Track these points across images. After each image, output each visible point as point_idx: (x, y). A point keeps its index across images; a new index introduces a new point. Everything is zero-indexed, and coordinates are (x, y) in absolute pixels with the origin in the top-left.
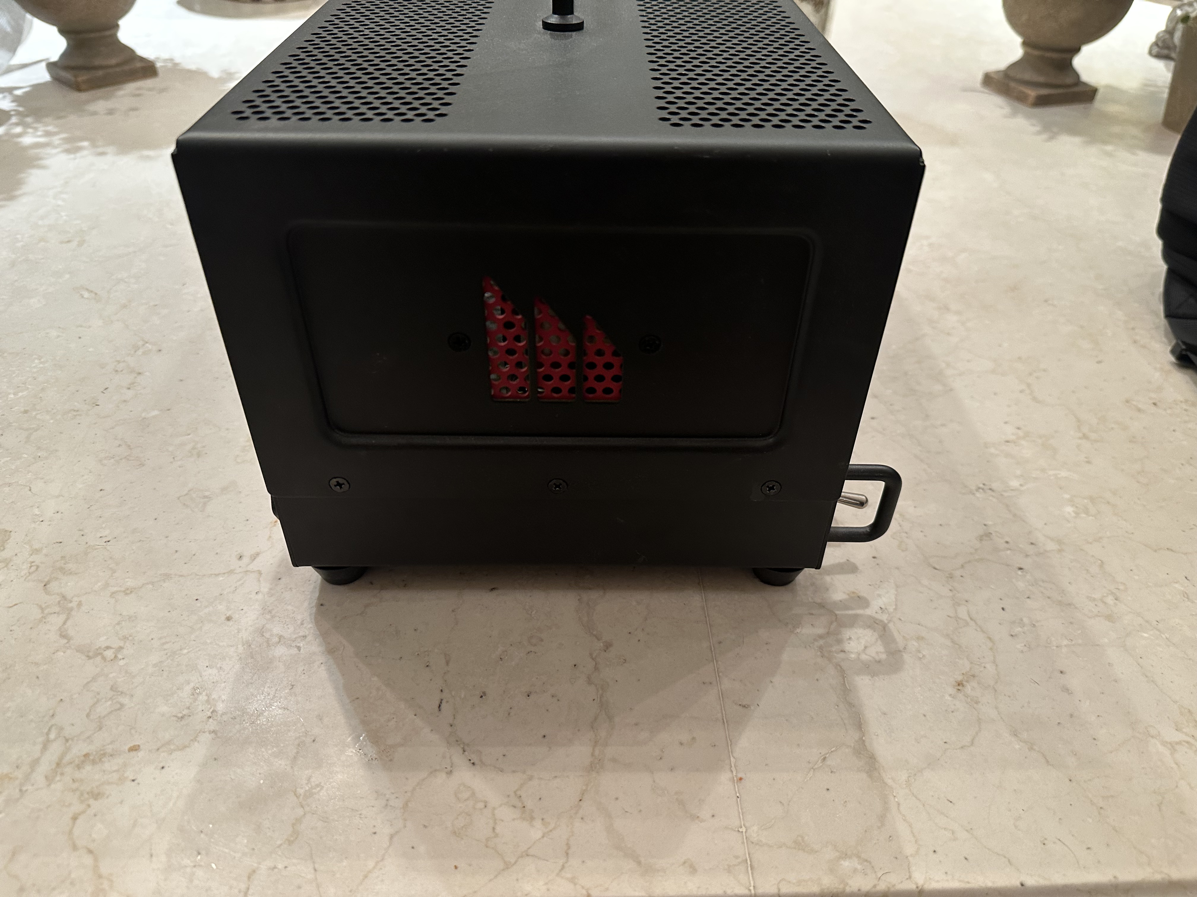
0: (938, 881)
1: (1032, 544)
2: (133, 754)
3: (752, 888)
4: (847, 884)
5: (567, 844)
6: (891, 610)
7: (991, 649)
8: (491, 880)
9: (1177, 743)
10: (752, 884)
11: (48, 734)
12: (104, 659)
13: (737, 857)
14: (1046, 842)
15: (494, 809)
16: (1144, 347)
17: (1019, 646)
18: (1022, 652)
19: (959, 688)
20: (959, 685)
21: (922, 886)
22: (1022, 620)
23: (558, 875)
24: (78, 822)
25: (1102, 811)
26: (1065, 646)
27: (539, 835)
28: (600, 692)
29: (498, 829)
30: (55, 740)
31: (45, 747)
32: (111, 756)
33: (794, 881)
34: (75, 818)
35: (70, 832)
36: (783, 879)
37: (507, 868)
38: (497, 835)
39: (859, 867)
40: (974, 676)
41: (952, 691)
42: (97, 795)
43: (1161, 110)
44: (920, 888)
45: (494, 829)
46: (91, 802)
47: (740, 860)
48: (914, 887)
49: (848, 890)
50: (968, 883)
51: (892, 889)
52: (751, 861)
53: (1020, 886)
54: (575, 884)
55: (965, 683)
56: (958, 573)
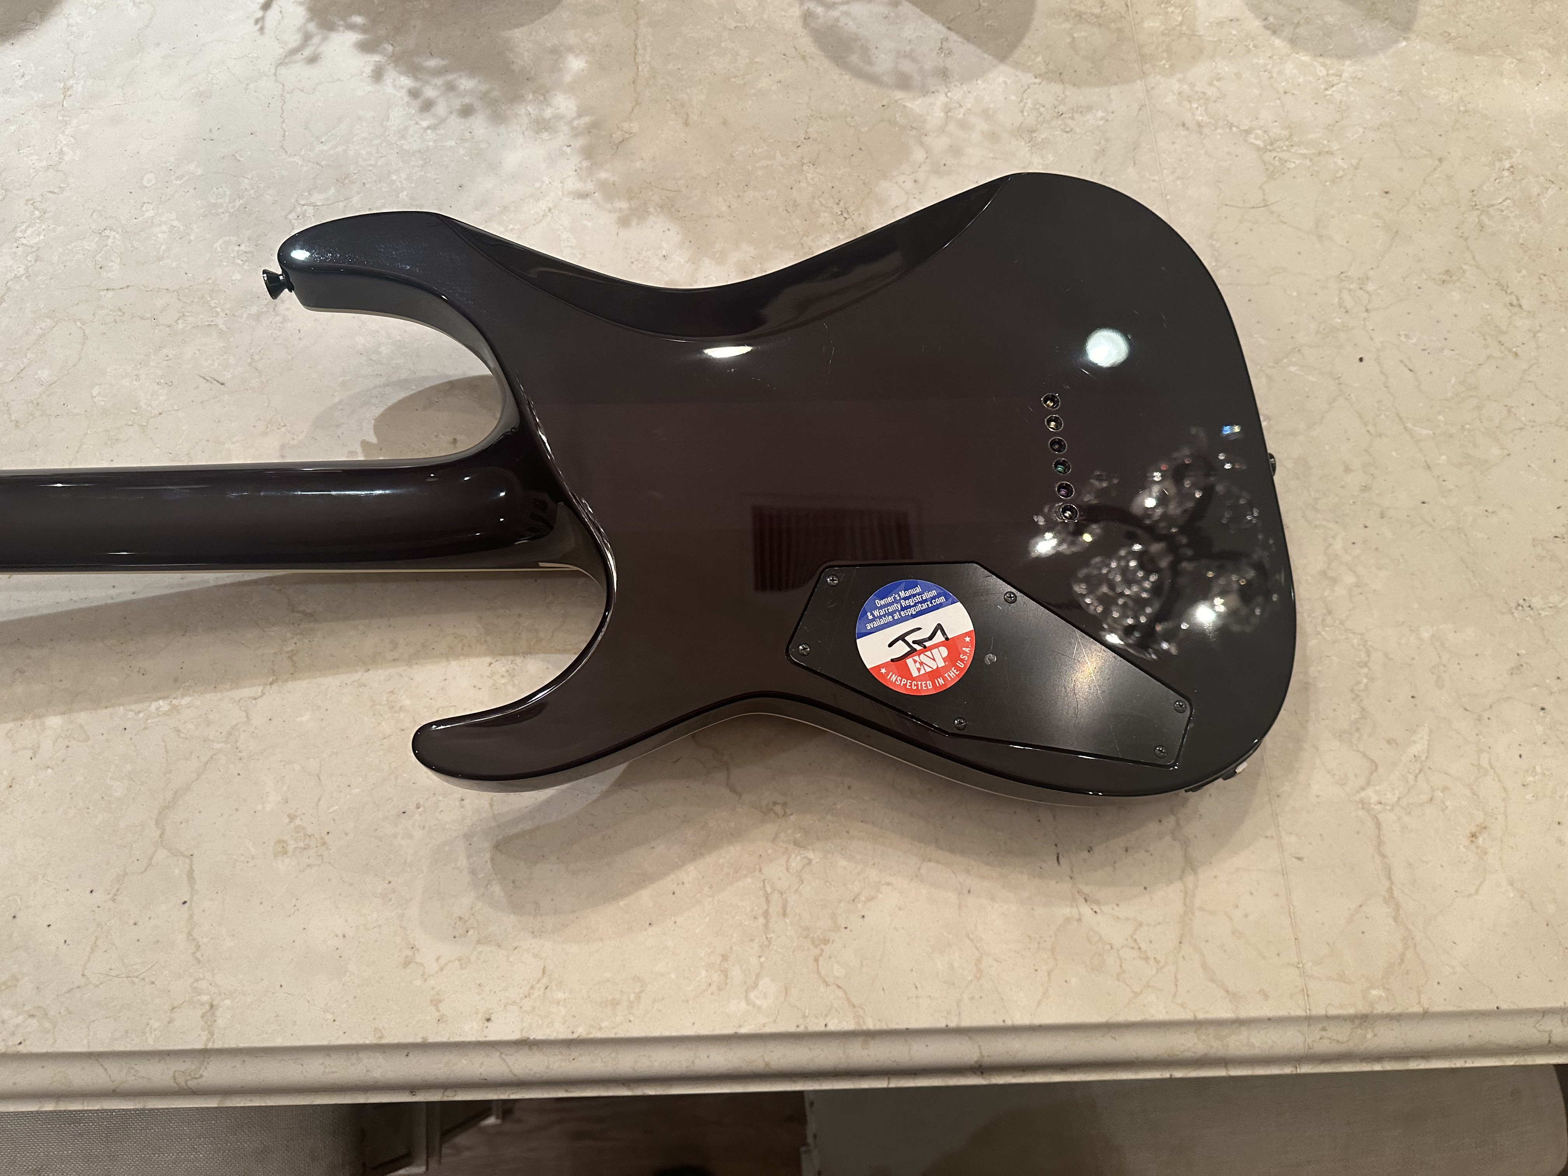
0: (1439, 1004)
3: (1308, 1011)
4: (1374, 1007)
5: (1175, 978)
6: (1424, 759)
7: (1504, 800)
8: (1126, 1005)
10: (1308, 1008)
11: (764, 887)
13: (1296, 987)
14: (1520, 976)
15: (1118, 950)
17: (1529, 796)
18: (1530, 803)
19: (1473, 839)
20: (1473, 836)
22: (1535, 768)
23: (1172, 1001)
24: (820, 962)
27: (1154, 971)
28: (1184, 847)
29: (1124, 966)
30: (772, 892)
31: (768, 901)
33: (1338, 1005)
34: (816, 960)
35: (819, 972)
36: (1330, 1004)
37: (1136, 996)
38: (1124, 972)
39: (1383, 995)
40: (1486, 827)
41: (1466, 842)
42: (826, 941)
44: (1426, 1010)
45: (1121, 966)
46: (823, 946)
47: (1299, 989)
48: (1421, 1010)
49: (1375, 1012)
50: (1460, 1006)
51: (1406, 1011)
52: (1307, 990)
53: (1495, 1008)
54: (1185, 1008)
55: (1477, 835)
56: (1486, 714)
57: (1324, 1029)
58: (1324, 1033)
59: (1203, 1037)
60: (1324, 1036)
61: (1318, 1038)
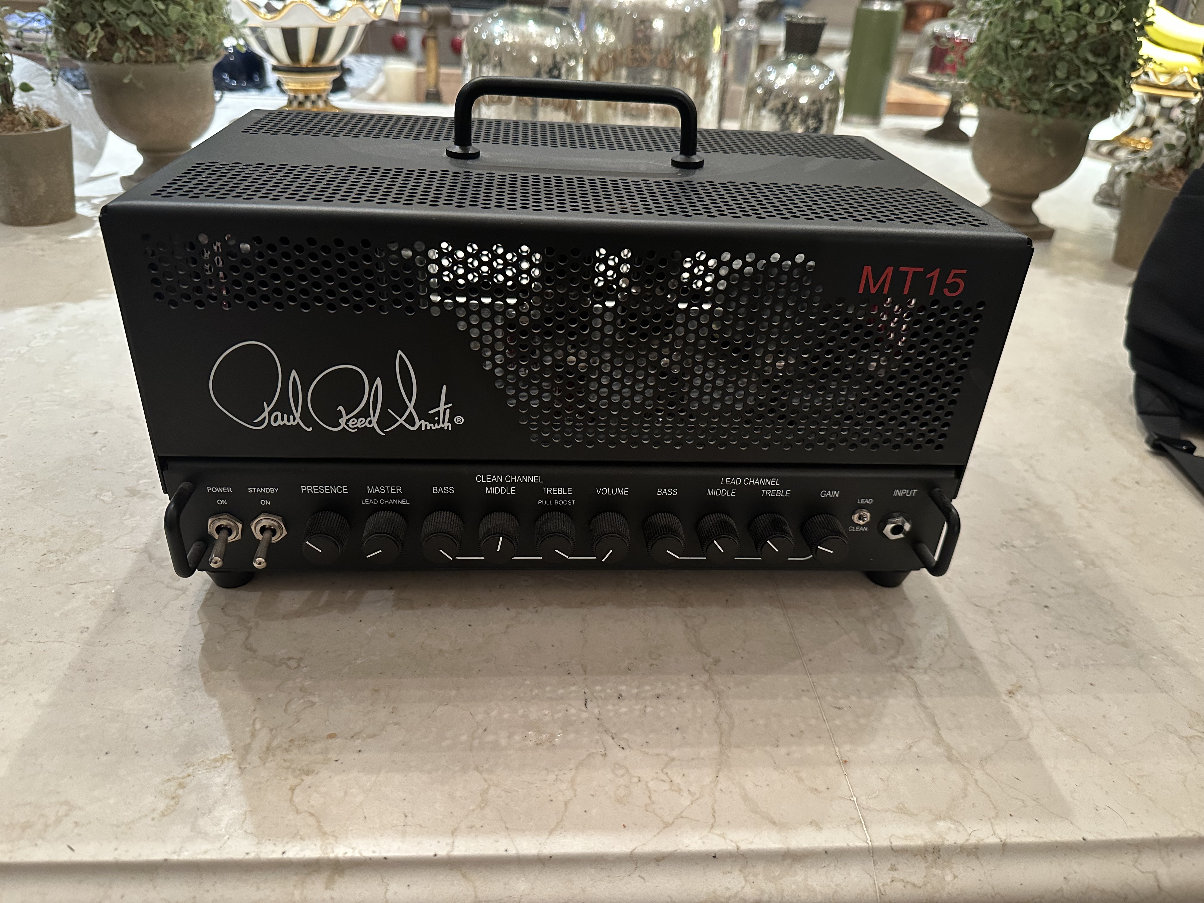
0: (1017, 837)
1: (1053, 588)
2: (331, 741)
3: (869, 841)
4: (945, 839)
5: (713, 809)
6: (946, 636)
7: (1032, 667)
8: (655, 836)
9: (1191, 737)
11: (254, 724)
12: (289, 667)
13: (852, 819)
14: (1098, 808)
15: (647, 782)
16: (1122, 438)
17: (1055, 665)
18: (1057, 669)
20: (1010, 694)
21: (1005, 840)
22: (1053, 645)
23: (709, 832)
24: (296, 792)
25: (1139, 786)
26: (1092, 665)
27: (688, 802)
28: (718, 696)
29: (653, 798)
30: (261, 729)
31: (253, 735)
32: (313, 741)
33: (902, 837)
34: (293, 789)
35: (291, 800)
36: (893, 836)
37: (667, 827)
38: (653, 803)
39: (952, 826)
40: (1021, 687)
41: (1005, 698)
42: (308, 773)
43: (1111, 249)
44: (1003, 842)
45: (650, 797)
46: (304, 777)
47: (855, 821)
48: (999, 841)
49: (946, 843)
50: (1041, 838)
51: (982, 842)
52: (864, 822)
53: (1082, 839)
54: (725, 839)
55: (1014, 692)
56: (996, 609)
57: (893, 869)
58: (895, 874)
59: (751, 878)
60: (895, 877)
61: (890, 880)
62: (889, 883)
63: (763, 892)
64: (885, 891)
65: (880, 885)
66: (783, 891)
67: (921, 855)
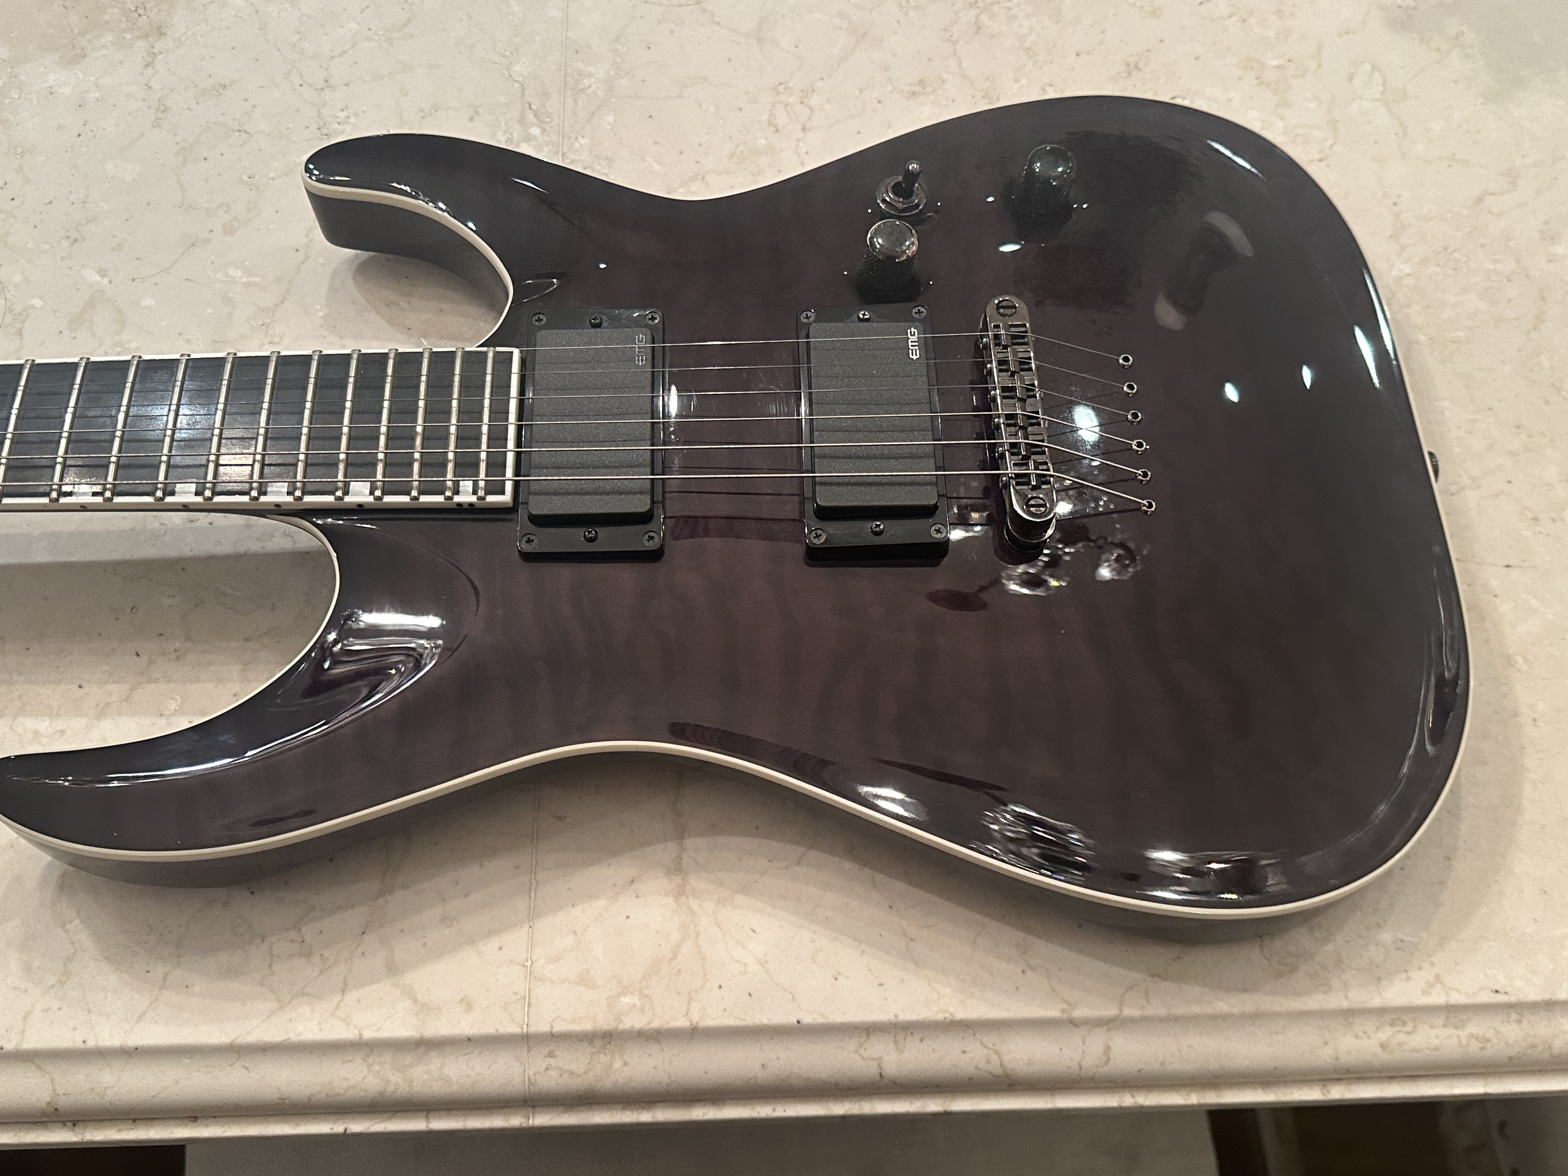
0: (714, 1019)
3: (525, 1027)
4: (622, 1021)
5: (344, 982)
8: (264, 1020)
10: (526, 1023)
13: (515, 993)
14: (839, 977)
15: (273, 943)
21: (697, 1022)
23: (332, 1015)
27: (318, 971)
29: (277, 966)
33: (569, 1019)
36: (559, 1017)
37: (282, 1008)
38: (274, 973)
39: (638, 1003)
44: (694, 1025)
45: (272, 965)
47: (518, 997)
48: (688, 1024)
49: (621, 1027)
50: (744, 1020)
52: (529, 998)
53: (796, 1022)
54: (348, 1024)
57: (551, 1055)
58: (552, 1061)
59: (376, 1068)
60: (551, 1065)
61: (543, 1068)
62: (542, 1073)
63: (388, 1082)
64: (535, 1080)
65: (531, 1073)
66: (412, 1081)
67: (588, 1041)
